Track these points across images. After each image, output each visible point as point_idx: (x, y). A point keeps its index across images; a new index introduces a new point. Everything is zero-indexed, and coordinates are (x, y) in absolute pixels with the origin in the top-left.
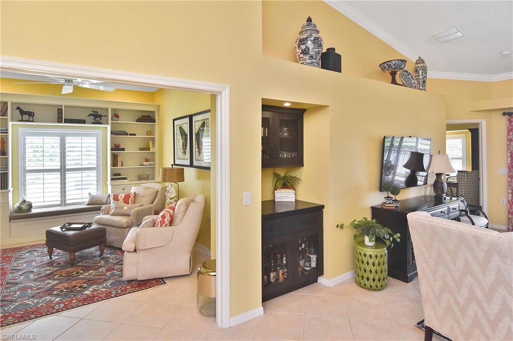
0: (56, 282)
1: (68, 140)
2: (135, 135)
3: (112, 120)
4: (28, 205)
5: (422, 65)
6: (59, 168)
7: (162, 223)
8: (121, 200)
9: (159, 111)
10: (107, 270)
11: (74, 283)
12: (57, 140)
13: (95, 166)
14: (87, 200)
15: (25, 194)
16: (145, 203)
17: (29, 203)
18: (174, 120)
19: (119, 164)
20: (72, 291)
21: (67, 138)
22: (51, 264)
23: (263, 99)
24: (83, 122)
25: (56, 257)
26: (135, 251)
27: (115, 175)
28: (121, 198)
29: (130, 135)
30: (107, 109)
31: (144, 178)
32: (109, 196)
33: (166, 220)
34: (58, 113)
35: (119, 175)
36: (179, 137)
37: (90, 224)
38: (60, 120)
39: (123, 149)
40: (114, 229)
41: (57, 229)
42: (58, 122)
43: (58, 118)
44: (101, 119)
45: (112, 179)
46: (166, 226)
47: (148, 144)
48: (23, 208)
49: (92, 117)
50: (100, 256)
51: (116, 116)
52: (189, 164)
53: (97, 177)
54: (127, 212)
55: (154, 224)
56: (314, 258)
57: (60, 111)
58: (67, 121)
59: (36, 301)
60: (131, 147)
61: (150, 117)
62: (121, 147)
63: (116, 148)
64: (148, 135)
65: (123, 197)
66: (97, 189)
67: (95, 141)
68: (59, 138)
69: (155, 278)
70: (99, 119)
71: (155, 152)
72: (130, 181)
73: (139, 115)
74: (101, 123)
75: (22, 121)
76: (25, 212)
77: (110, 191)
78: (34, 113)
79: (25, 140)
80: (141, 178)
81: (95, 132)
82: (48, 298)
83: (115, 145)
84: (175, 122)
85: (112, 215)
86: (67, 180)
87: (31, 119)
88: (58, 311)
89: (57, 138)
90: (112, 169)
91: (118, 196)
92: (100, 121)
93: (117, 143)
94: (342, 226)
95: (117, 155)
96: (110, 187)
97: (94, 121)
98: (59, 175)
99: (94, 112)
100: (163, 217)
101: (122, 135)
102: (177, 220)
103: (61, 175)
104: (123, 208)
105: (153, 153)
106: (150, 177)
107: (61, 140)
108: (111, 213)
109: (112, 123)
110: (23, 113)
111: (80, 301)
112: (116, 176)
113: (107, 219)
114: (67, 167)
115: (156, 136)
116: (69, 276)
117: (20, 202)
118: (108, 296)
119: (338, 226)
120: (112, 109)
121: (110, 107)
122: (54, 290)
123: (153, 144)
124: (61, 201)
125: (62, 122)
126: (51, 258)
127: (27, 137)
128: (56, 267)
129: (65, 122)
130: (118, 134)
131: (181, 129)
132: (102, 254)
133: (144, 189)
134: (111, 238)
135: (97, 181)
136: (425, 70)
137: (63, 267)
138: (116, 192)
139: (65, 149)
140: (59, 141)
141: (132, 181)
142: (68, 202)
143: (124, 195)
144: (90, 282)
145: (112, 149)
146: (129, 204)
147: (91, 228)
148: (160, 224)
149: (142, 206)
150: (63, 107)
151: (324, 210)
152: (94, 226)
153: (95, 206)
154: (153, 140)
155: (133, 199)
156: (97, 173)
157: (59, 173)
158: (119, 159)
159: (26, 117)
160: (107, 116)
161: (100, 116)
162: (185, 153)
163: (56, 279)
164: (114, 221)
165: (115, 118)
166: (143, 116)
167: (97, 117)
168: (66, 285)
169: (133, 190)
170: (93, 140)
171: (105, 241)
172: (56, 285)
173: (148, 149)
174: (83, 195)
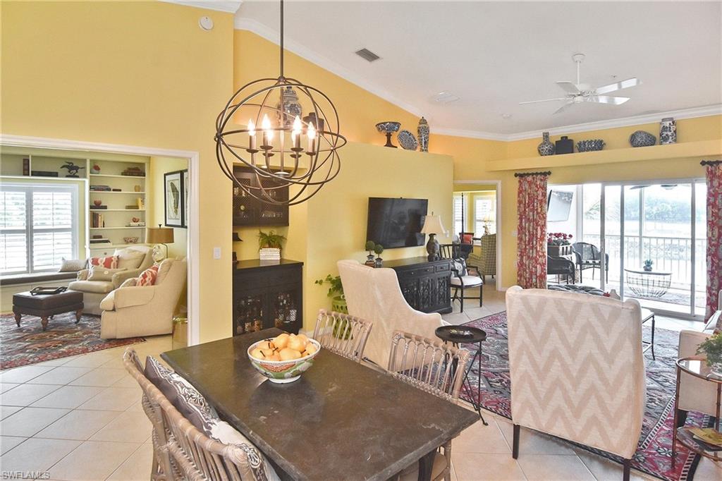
0: (27, 344)
1: (36, 195)
2: (120, 190)
3: (91, 173)
5: (423, 125)
6: (25, 228)
7: (143, 282)
8: (101, 264)
9: (149, 163)
10: (84, 334)
11: (48, 344)
12: (23, 195)
13: (70, 227)
14: (60, 267)
16: (129, 267)
18: (165, 175)
19: (100, 224)
20: (46, 349)
21: (34, 193)
22: (20, 330)
23: (234, 163)
24: (56, 175)
25: (25, 325)
26: (114, 310)
27: (95, 237)
28: (101, 262)
29: (114, 190)
30: (85, 161)
31: (131, 242)
32: (87, 261)
33: (147, 279)
34: (24, 164)
35: (101, 237)
36: (170, 194)
37: (65, 289)
38: (26, 172)
39: (105, 208)
40: (92, 295)
41: (27, 294)
42: (24, 175)
43: (24, 170)
44: (77, 172)
45: (91, 242)
46: (148, 285)
47: (137, 201)
49: (67, 169)
50: (76, 323)
51: (97, 168)
52: (180, 224)
53: (73, 240)
54: (108, 277)
55: (135, 284)
56: (293, 312)
57: (26, 162)
58: (34, 174)
59: (8, 357)
60: (115, 205)
61: (139, 170)
62: (103, 204)
63: (96, 205)
64: (136, 191)
65: (104, 261)
66: (73, 254)
67: (70, 197)
68: (25, 193)
69: (134, 336)
70: (75, 171)
71: (144, 211)
72: (113, 244)
73: (125, 168)
74: (78, 177)
77: (88, 256)
80: (128, 241)
81: (69, 186)
82: (22, 355)
83: (95, 202)
84: (167, 177)
85: (91, 280)
86: (35, 243)
88: (32, 363)
89: (23, 193)
90: (90, 231)
91: (97, 260)
92: (77, 174)
93: (98, 200)
94: (321, 282)
95: (98, 214)
96: (88, 251)
97: (69, 174)
98: (25, 237)
99: (68, 163)
100: (145, 276)
101: (103, 190)
102: (159, 280)
103: (27, 237)
104: (103, 272)
105: (143, 212)
106: (140, 241)
107: (27, 196)
108: (89, 278)
109: (91, 176)
111: (56, 355)
112: (96, 239)
113: (84, 285)
114: (35, 228)
115: (147, 192)
116: (42, 339)
118: (85, 351)
119: (317, 282)
120: (91, 160)
121: (88, 158)
122: (27, 349)
123: (143, 201)
124: (28, 268)
125: (28, 175)
126: (19, 326)
128: (26, 332)
129: (32, 175)
130: (98, 190)
131: (172, 184)
132: (78, 321)
133: (129, 253)
134: (88, 304)
135: (73, 245)
136: (426, 130)
137: (34, 333)
138: (96, 257)
139: (31, 206)
140: (24, 196)
141: (116, 244)
142: (35, 268)
143: (105, 259)
144: (65, 343)
145: (91, 207)
146: (110, 268)
147: (66, 292)
148: (141, 284)
149: (126, 270)
150: (30, 157)
151: (303, 267)
152: (68, 291)
153: (70, 272)
154: (143, 196)
155: (116, 263)
156: (72, 235)
157: (25, 234)
158: (100, 219)
160: (84, 168)
161: (77, 168)
162: (176, 212)
163: (27, 342)
164: (92, 286)
165: (95, 171)
166: (129, 169)
167: (72, 168)
168: (40, 346)
169: (116, 253)
170: (68, 196)
171: (82, 306)
172: (28, 345)
173: (137, 207)
174: (56, 261)
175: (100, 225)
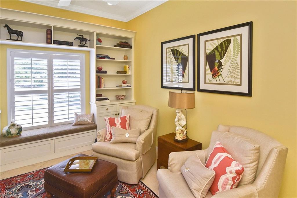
1: (56, 62)
2: (114, 59)
4: (17, 129)
6: (47, 89)
8: (118, 124)
9: (135, 38)
13: (79, 87)
14: (73, 120)
15: (14, 117)
17: (18, 127)
19: (102, 85)
21: (54, 60)
24: (71, 44)
28: (118, 122)
30: (93, 33)
34: (47, 34)
35: (101, 96)
36: (171, 60)
38: (49, 41)
39: (105, 72)
42: (47, 43)
43: (47, 39)
44: (86, 43)
45: (97, 100)
48: (12, 132)
49: (79, 41)
51: (99, 41)
53: (81, 98)
54: (129, 139)
57: (49, 32)
60: (111, 70)
61: (127, 43)
62: (103, 70)
63: (99, 70)
64: (125, 60)
65: (120, 121)
66: (81, 109)
68: (47, 60)
70: (84, 43)
72: (110, 101)
74: (87, 47)
75: (10, 39)
76: (15, 137)
78: (22, 33)
79: (13, 61)
83: (99, 68)
84: (164, 45)
87: (20, 39)
90: (96, 91)
91: (113, 120)
92: (86, 45)
93: (100, 66)
95: (101, 77)
96: (94, 107)
97: (80, 44)
98: (47, 97)
99: (80, 35)
101: (105, 58)
103: (49, 96)
104: (124, 135)
105: (130, 76)
107: (48, 62)
109: (96, 47)
110: (11, 32)
112: (99, 97)
114: (54, 88)
115: (132, 60)
117: (9, 126)
120: (97, 34)
121: (95, 31)
123: (129, 68)
124: (49, 122)
125: (51, 43)
127: (15, 58)
129: (54, 44)
130: (101, 58)
131: (175, 51)
135: (81, 102)
139: (52, 71)
140: (46, 63)
142: (55, 122)
145: (97, 72)
150: (52, 27)
154: (129, 64)
155: (129, 123)
156: (81, 94)
157: (47, 94)
158: (102, 81)
159: (14, 36)
161: (86, 40)
165: (98, 43)
166: (122, 42)
167: (82, 40)
170: (78, 63)
173: (125, 72)
174: (70, 116)
175: (102, 87)
